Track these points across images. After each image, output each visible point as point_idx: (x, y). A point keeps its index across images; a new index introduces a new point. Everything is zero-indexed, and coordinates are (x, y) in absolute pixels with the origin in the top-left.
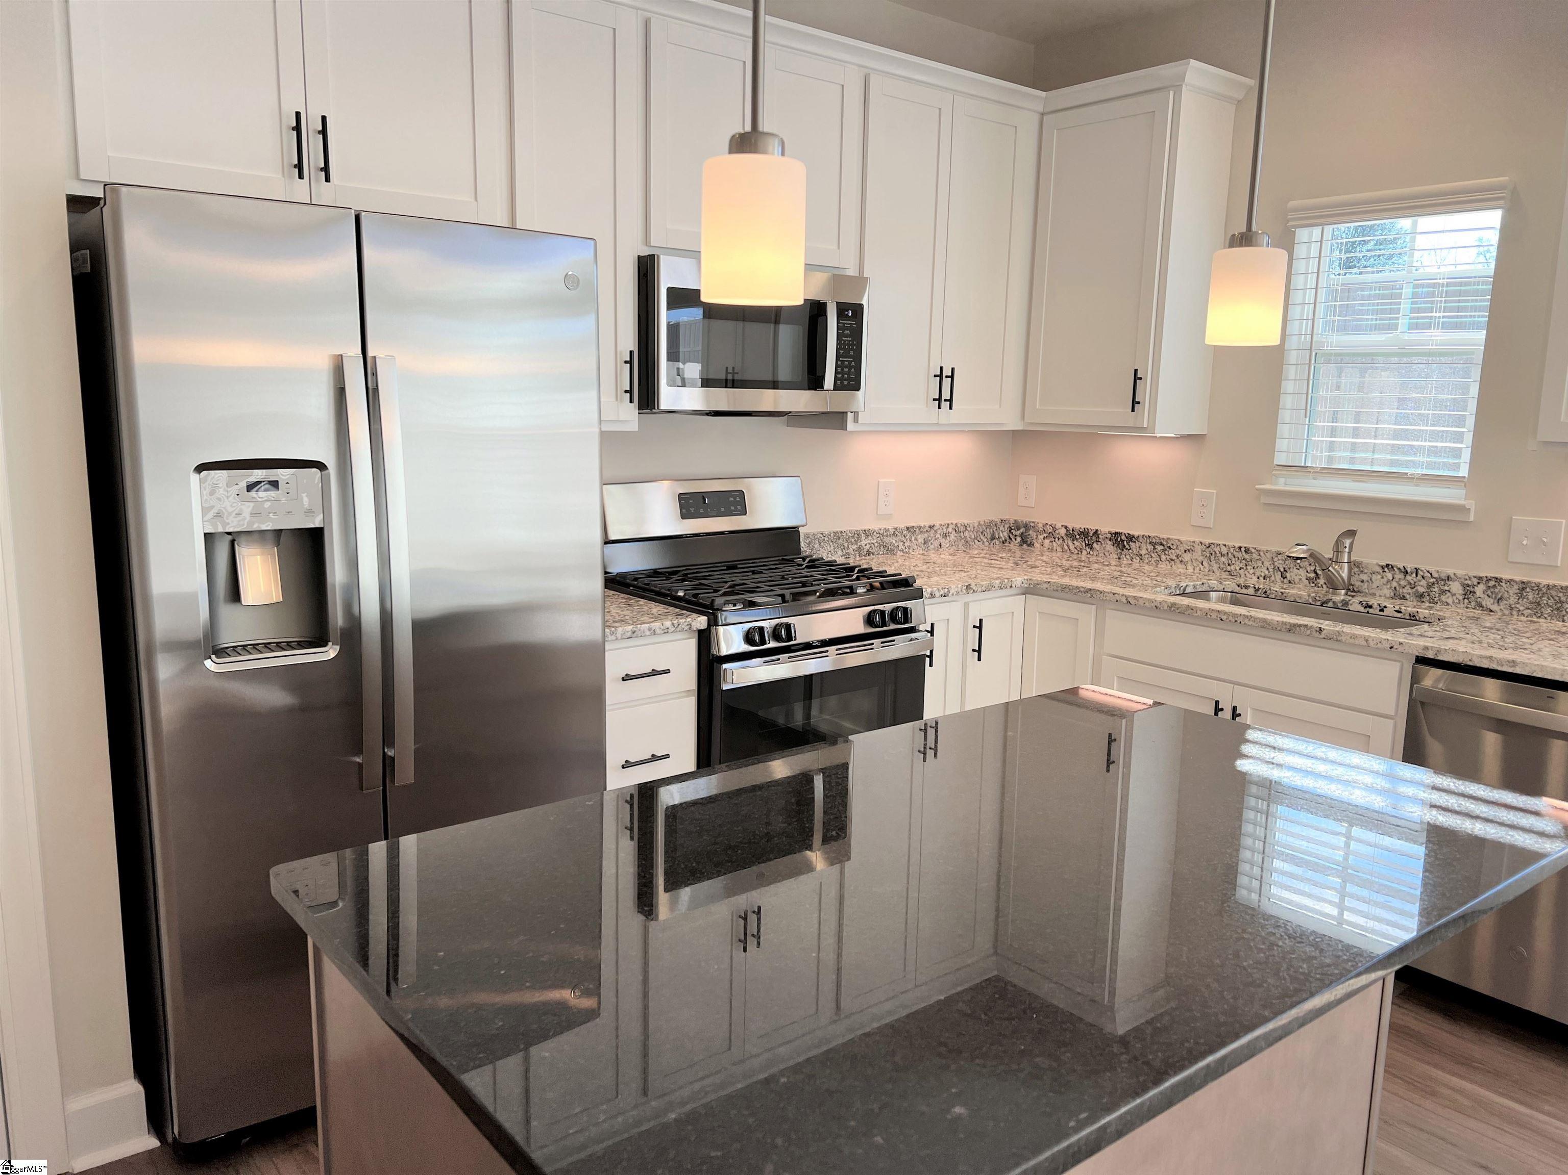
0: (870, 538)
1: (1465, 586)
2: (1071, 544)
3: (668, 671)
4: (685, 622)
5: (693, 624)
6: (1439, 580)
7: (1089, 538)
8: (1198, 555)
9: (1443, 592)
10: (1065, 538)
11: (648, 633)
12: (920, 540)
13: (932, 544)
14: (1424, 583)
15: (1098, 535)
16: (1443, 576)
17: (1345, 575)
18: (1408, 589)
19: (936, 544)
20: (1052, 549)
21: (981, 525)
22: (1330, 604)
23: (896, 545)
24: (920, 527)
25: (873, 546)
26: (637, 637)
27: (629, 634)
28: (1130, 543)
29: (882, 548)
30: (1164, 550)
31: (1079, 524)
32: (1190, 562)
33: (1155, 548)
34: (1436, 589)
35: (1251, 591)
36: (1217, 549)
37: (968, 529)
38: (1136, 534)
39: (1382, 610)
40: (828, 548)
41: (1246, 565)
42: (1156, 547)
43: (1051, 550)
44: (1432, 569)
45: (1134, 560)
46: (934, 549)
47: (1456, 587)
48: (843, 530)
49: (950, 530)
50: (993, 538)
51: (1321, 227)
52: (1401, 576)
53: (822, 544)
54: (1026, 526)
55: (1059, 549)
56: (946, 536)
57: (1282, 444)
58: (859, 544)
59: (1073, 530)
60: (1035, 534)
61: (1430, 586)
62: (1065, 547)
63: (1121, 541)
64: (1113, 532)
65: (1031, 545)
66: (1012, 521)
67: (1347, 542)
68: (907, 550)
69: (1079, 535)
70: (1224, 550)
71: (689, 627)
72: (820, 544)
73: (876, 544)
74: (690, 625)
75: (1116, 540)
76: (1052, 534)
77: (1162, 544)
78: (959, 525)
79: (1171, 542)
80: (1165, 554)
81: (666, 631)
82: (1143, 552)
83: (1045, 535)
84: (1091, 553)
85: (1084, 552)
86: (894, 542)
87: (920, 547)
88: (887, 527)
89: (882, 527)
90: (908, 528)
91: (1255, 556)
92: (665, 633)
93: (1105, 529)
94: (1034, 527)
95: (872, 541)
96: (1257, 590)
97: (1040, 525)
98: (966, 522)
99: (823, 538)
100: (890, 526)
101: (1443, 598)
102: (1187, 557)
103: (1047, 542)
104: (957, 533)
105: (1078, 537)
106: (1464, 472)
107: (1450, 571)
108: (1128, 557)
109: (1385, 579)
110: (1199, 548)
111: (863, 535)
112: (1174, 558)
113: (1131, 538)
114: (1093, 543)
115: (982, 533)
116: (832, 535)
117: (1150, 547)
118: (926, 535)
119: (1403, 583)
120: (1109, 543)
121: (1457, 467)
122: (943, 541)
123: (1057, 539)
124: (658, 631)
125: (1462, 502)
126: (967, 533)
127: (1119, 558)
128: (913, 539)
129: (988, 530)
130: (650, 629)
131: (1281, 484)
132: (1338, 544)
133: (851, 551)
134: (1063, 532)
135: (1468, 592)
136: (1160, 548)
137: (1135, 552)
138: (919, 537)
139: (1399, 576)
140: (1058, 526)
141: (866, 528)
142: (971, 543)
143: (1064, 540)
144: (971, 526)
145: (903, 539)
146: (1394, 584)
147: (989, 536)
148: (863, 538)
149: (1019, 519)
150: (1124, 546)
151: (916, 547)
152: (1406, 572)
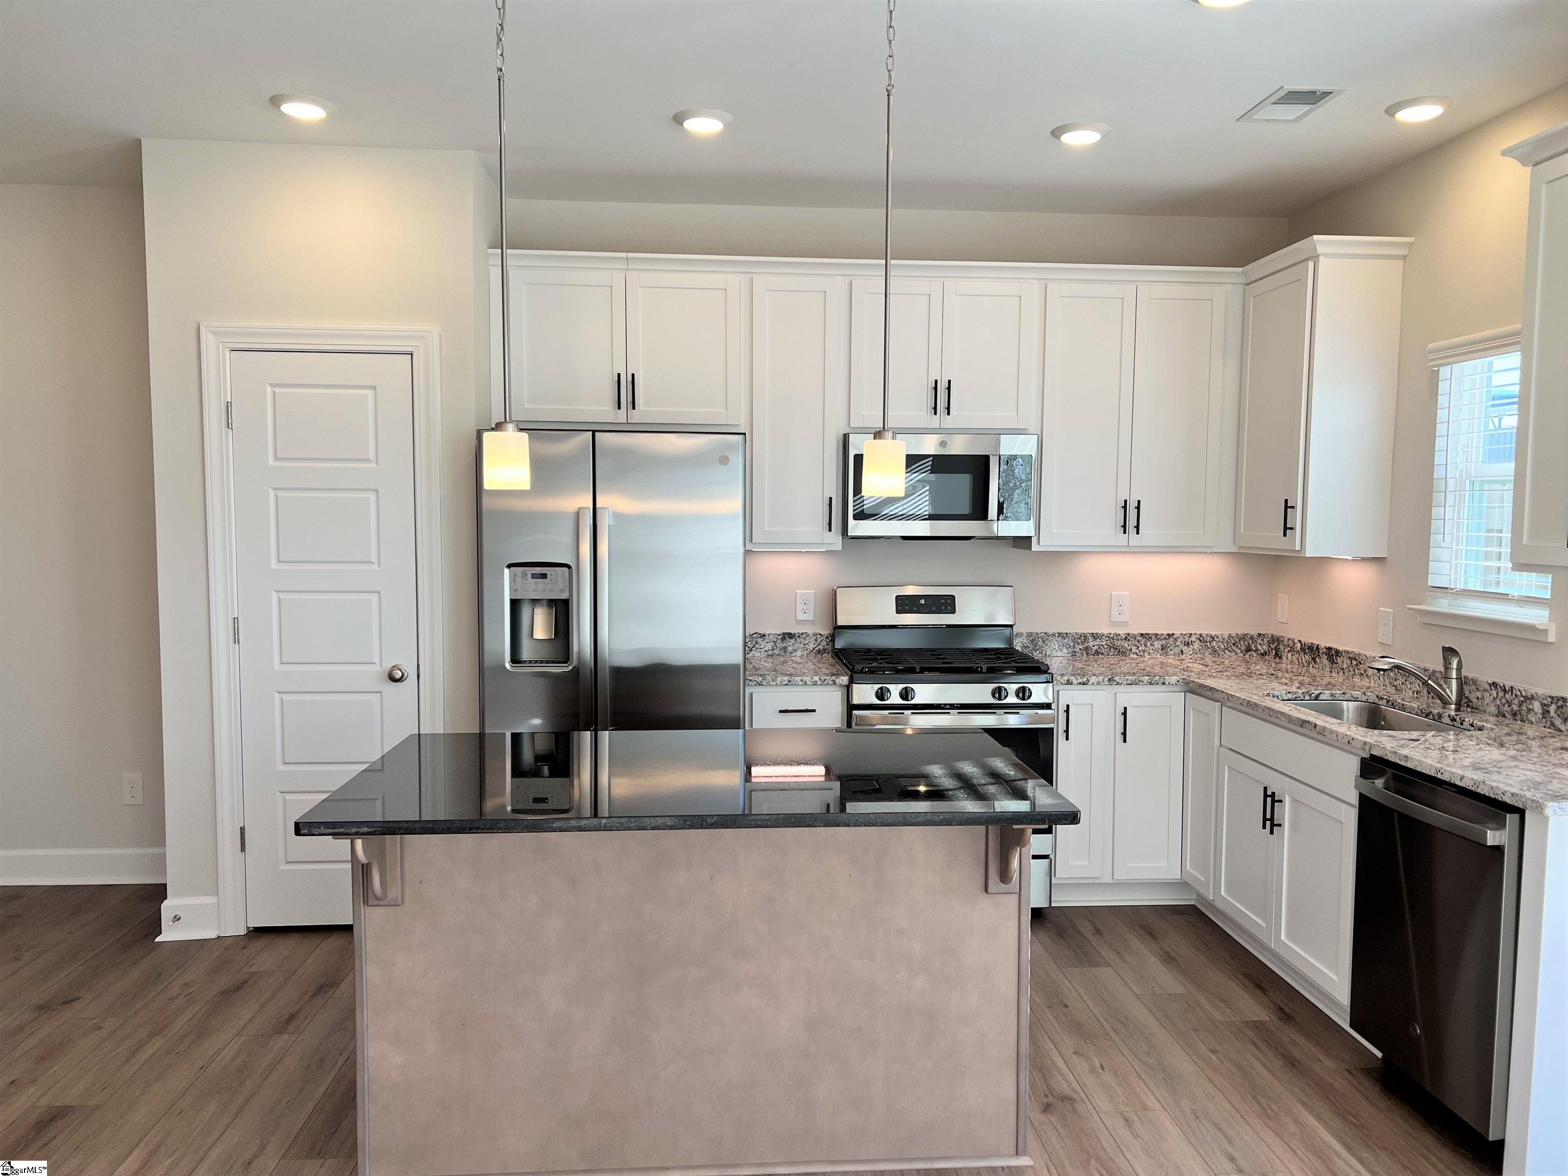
0: (1098, 640)
1: (1543, 705)
2: (1303, 658)
3: (814, 711)
4: (830, 678)
5: (836, 680)
6: (1526, 698)
7: (1314, 652)
9: (1529, 711)
10: (1300, 652)
11: (801, 683)
12: (1156, 646)
13: (1171, 650)
14: (1517, 701)
15: (1319, 649)
16: (1529, 695)
18: (1506, 707)
19: (1177, 650)
20: (1293, 662)
21: (1232, 637)
22: (1431, 717)
23: (1129, 648)
24: (1156, 635)
25: (1102, 647)
26: (792, 685)
27: (786, 682)
28: (1338, 658)
29: (1112, 650)
30: (1357, 665)
31: (1308, 640)
32: (1372, 676)
33: (1351, 663)
34: (1525, 708)
37: (1216, 639)
38: (1341, 648)
39: (1462, 724)
40: (1053, 645)
41: (1406, 681)
42: (1353, 661)
44: (1522, 688)
45: (1340, 673)
46: (1174, 655)
47: (1537, 706)
48: (1068, 632)
49: (1194, 639)
50: (1248, 649)
51: (1450, 366)
53: (1046, 642)
54: (1279, 640)
55: (1297, 662)
56: (1188, 644)
58: (1086, 645)
59: (1305, 645)
60: (1283, 648)
61: (1521, 705)
62: (1300, 660)
63: (1333, 654)
64: (1327, 647)
65: (1280, 658)
66: (1270, 636)
67: (1453, 659)
68: (1141, 653)
69: (1308, 649)
71: (833, 682)
72: (1044, 642)
73: (1106, 646)
74: (834, 681)
75: (1329, 654)
76: (1292, 648)
77: (1356, 659)
78: (1204, 636)
79: (1361, 657)
80: (1358, 669)
81: (815, 684)
82: (1345, 666)
83: (1289, 649)
84: (1315, 666)
85: (1311, 665)
86: (1126, 645)
87: (1158, 652)
88: (1118, 632)
89: (1113, 632)
90: (1142, 635)
92: (814, 684)
93: (1323, 644)
94: (1282, 641)
95: (1101, 643)
97: (1286, 640)
98: (1213, 633)
99: (1047, 637)
100: (1122, 632)
101: (1529, 717)
103: (1290, 655)
104: (1203, 642)
105: (1307, 651)
107: (1534, 691)
108: (1336, 670)
109: (1492, 697)
111: (1090, 637)
112: (1363, 672)
113: (1338, 653)
114: (1316, 657)
115: (1234, 644)
116: (1057, 635)
117: (1349, 662)
118: (1164, 642)
119: (1503, 701)
120: (1325, 657)
122: (1185, 648)
123: (1295, 653)
124: (808, 683)
125: (1545, 624)
126: (1214, 643)
127: (1331, 672)
128: (1149, 644)
129: (1242, 642)
130: (802, 681)
133: (1077, 649)
134: (1298, 645)
135: (1545, 711)
136: (1354, 662)
137: (1340, 666)
138: (1156, 643)
139: (1501, 694)
141: (1095, 632)
142: (1220, 652)
143: (1299, 654)
144: (1220, 637)
145: (1137, 643)
146: (1498, 702)
147: (1243, 648)
148: (1090, 640)
149: (1274, 633)
150: (1334, 660)
151: (1152, 652)
152: (1505, 691)
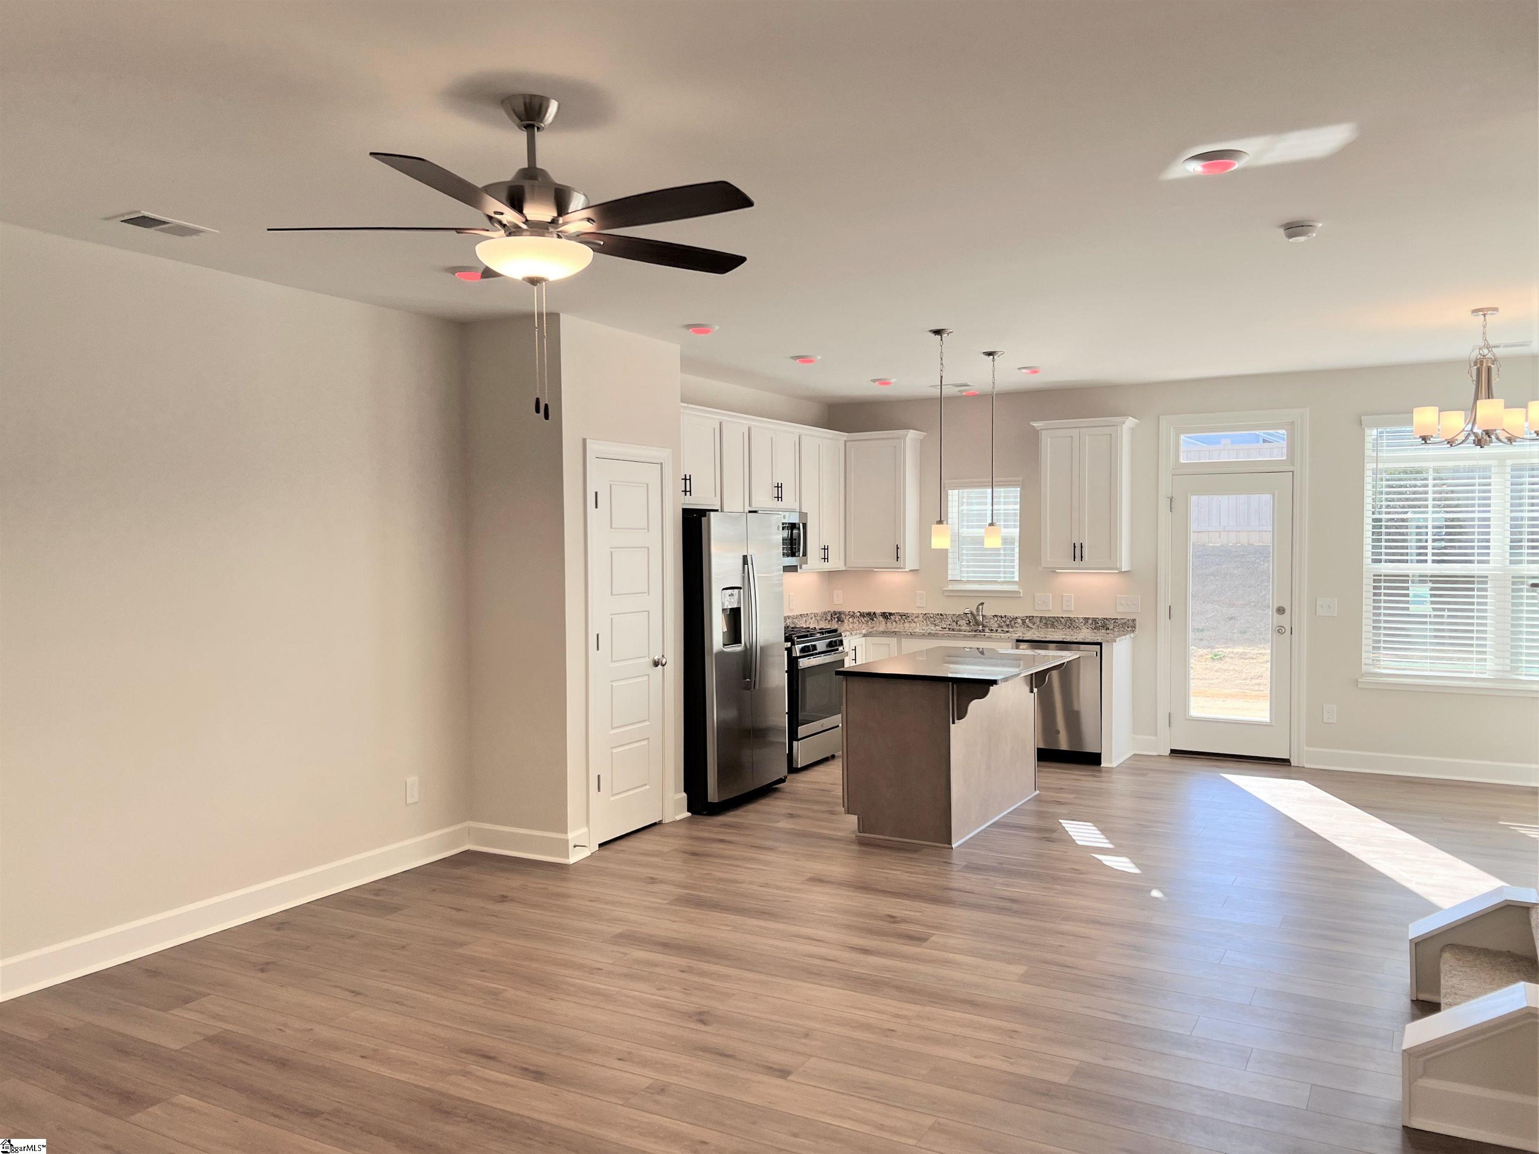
1: (1022, 620)
2: (863, 619)
6: (1013, 619)
7: (871, 616)
8: (921, 618)
9: (1015, 623)
10: (859, 617)
14: (1008, 620)
15: (875, 614)
16: (1015, 617)
17: (981, 619)
18: (1003, 623)
28: (891, 616)
30: (906, 618)
31: (865, 611)
32: (917, 622)
34: (1013, 622)
35: (947, 629)
36: (929, 616)
37: (818, 615)
38: (893, 612)
41: (941, 621)
42: (902, 617)
43: (853, 623)
44: (1010, 615)
45: (893, 623)
47: (1019, 621)
50: (826, 620)
51: (953, 491)
54: (840, 613)
55: (857, 622)
57: (950, 572)
59: (863, 613)
60: (844, 616)
61: (1011, 621)
62: (860, 621)
63: (886, 616)
64: (882, 612)
65: (843, 621)
66: (832, 611)
67: (981, 607)
70: (932, 615)
75: (884, 615)
76: (853, 616)
77: (905, 615)
79: (908, 614)
80: (907, 620)
82: (897, 619)
84: (873, 622)
85: (869, 622)
90: (800, 615)
91: (945, 617)
93: (878, 611)
96: (949, 629)
101: (1016, 625)
102: (916, 620)
103: (851, 619)
105: (866, 616)
106: (1017, 579)
107: (1016, 615)
108: (890, 623)
109: (995, 621)
110: (921, 616)
112: (911, 621)
113: (891, 614)
114: (873, 618)
117: (900, 617)
119: (1001, 621)
120: (881, 617)
121: (1013, 577)
123: (856, 618)
125: (1018, 590)
127: (886, 623)
131: (950, 587)
132: (978, 608)
134: (858, 614)
135: (1024, 622)
136: (904, 617)
137: (893, 620)
139: (1000, 619)
140: (856, 612)
145: (799, 620)
146: (999, 622)
149: (836, 610)
150: (888, 618)
152: (1002, 617)
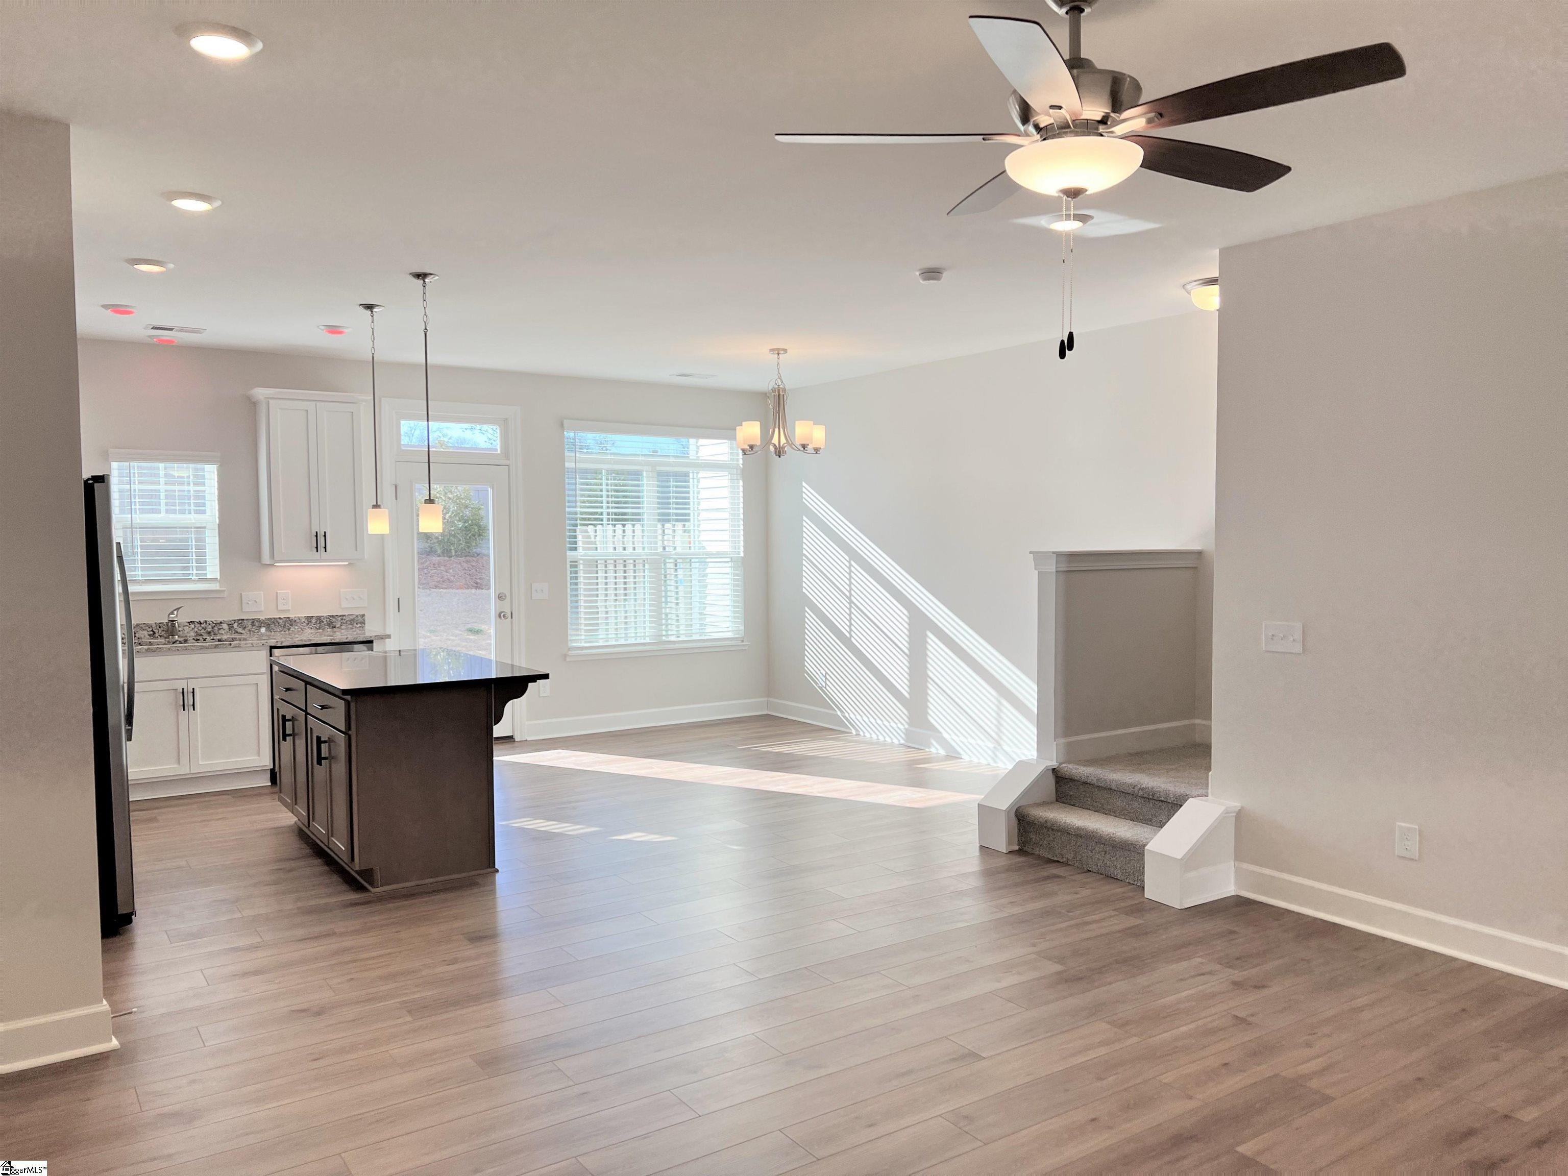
1: (229, 625)
6: (216, 624)
9: (219, 629)
14: (210, 627)
16: (219, 622)
34: (216, 628)
44: (213, 620)
47: (225, 626)
52: (198, 625)
61: (213, 628)
101: (220, 632)
106: (218, 575)
107: (221, 620)
109: (191, 628)
119: (200, 628)
121: (214, 573)
125: (222, 588)
135: (231, 626)
146: (196, 629)
152: (201, 623)
